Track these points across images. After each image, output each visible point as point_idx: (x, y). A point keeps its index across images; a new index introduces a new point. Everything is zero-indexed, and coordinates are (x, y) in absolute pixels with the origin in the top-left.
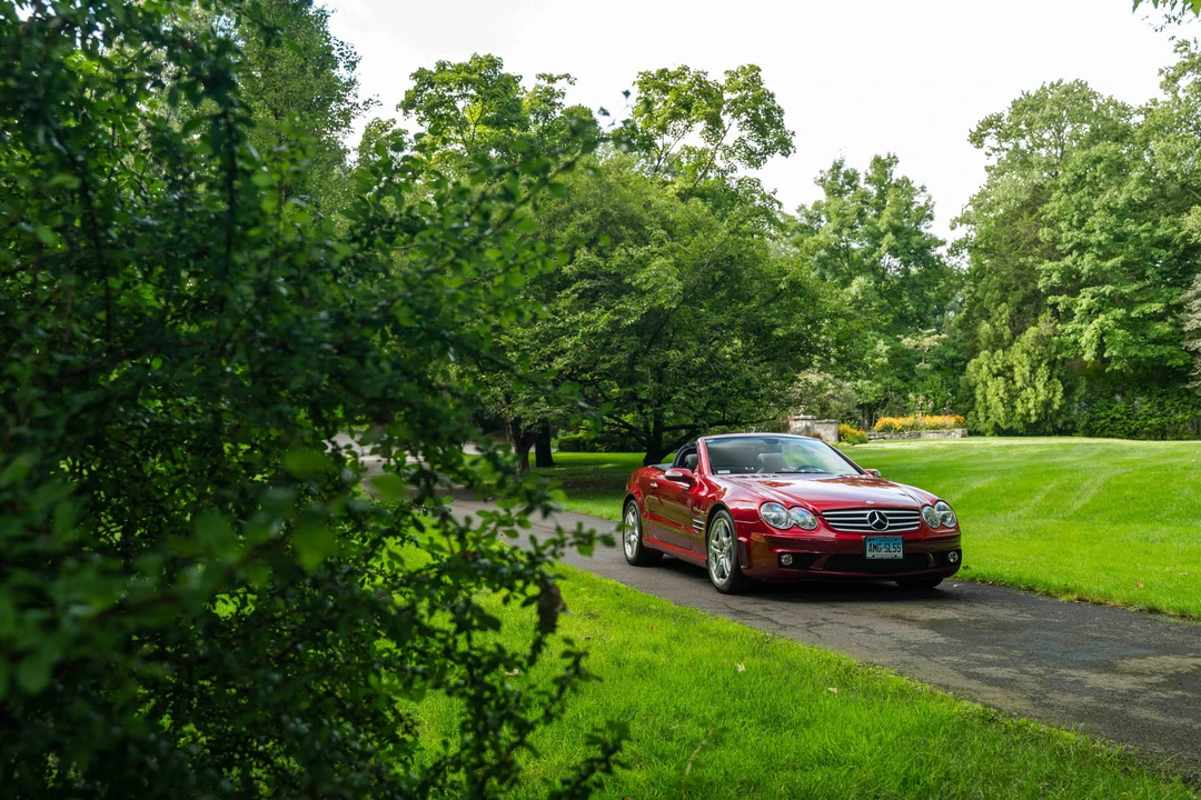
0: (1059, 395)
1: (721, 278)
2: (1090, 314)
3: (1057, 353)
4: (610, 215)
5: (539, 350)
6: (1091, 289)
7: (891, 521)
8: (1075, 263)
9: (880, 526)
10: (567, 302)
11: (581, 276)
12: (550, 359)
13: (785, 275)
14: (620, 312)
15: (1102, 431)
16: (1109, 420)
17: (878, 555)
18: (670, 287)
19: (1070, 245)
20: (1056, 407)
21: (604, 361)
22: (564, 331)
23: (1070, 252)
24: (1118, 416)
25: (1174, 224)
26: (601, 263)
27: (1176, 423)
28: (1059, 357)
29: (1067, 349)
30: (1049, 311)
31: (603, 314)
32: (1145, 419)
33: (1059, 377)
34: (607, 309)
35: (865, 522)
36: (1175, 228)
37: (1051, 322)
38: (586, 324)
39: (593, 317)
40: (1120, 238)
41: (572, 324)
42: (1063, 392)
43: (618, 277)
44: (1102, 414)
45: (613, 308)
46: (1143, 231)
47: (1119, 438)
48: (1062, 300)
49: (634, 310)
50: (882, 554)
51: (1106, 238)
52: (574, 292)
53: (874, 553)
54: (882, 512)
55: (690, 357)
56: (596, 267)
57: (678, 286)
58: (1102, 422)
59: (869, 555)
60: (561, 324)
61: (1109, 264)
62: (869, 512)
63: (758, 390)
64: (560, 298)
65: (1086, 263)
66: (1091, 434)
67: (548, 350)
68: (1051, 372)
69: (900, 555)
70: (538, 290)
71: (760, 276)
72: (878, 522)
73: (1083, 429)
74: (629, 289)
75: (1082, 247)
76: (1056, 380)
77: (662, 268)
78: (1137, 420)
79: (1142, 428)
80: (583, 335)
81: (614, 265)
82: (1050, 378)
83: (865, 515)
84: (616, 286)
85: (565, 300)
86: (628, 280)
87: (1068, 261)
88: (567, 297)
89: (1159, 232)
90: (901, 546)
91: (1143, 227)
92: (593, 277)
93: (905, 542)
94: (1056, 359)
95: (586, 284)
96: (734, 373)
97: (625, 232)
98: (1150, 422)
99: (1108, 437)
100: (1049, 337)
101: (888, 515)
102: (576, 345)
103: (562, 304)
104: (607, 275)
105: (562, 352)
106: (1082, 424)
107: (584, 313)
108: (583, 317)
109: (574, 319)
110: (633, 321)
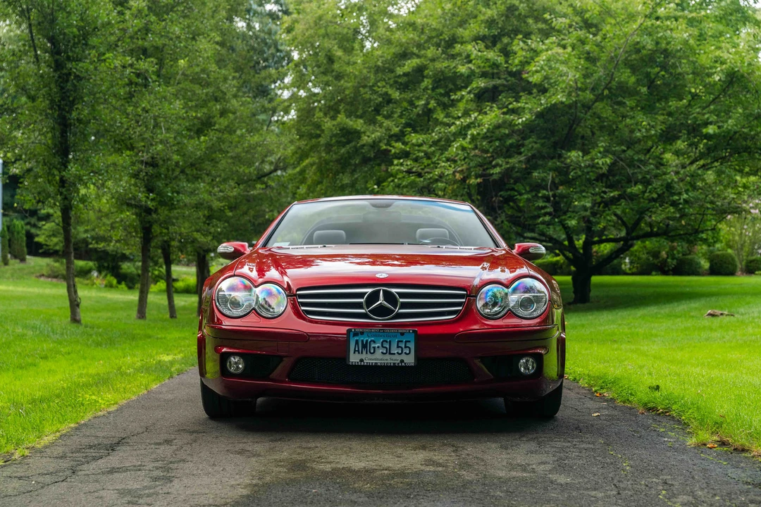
4: (517, 9)
7: (404, 306)
9: (381, 311)
11: (479, 75)
13: (722, 63)
14: (513, 111)
17: (369, 359)
26: (503, 61)
35: (359, 306)
43: (517, 74)
45: (506, 106)
49: (529, 108)
50: (377, 357)
52: (469, 92)
53: (364, 356)
54: (394, 290)
56: (495, 65)
59: (354, 358)
62: (369, 290)
69: (410, 360)
72: (381, 306)
74: (528, 87)
80: (473, 138)
81: (515, 62)
83: (361, 295)
84: (517, 84)
86: (524, 75)
88: (463, 98)
90: (412, 345)
92: (491, 75)
93: (419, 339)
95: (481, 83)
96: (656, 176)
97: (534, 26)
101: (402, 295)
104: (508, 73)
107: (476, 114)
108: (476, 118)
109: (466, 122)
110: (524, 119)
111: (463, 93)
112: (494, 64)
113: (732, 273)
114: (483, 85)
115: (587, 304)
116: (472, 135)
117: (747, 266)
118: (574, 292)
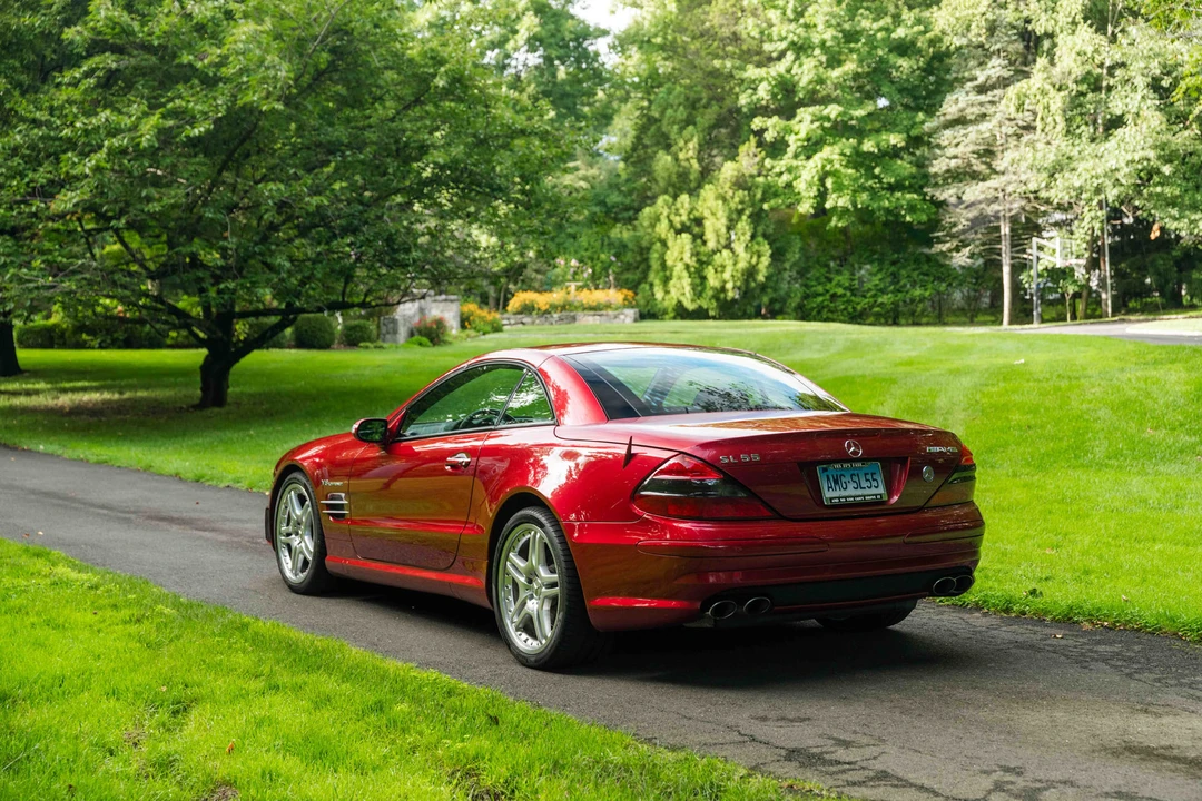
0: (765, 260)
1: (331, 63)
2: (811, 147)
3: (763, 200)
5: (22, 175)
6: (811, 109)
8: (789, 71)
10: (76, 94)
11: (97, 46)
12: (47, 192)
13: (442, 62)
14: (175, 114)
15: (819, 312)
16: (828, 297)
18: (271, 73)
19: (782, 45)
20: (761, 278)
21: (149, 199)
22: (71, 144)
23: (782, 55)
24: (840, 291)
25: (919, 21)
26: (136, 26)
27: (912, 301)
28: (766, 206)
29: (776, 195)
30: (753, 140)
31: (146, 115)
32: (874, 296)
33: (765, 236)
34: (153, 107)
36: (922, 28)
37: (755, 156)
38: (113, 132)
39: (127, 122)
40: (851, 37)
41: (86, 132)
42: (772, 256)
43: (165, 52)
44: (820, 289)
45: (163, 105)
46: (880, 30)
47: (841, 321)
48: (772, 126)
49: (203, 111)
51: (835, 38)
52: (87, 75)
55: (299, 197)
56: (127, 32)
57: (284, 71)
58: (821, 299)
60: (67, 132)
61: (836, 73)
63: (408, 251)
64: (58, 85)
65: (805, 72)
66: (804, 314)
67: (41, 176)
68: (755, 228)
70: (14, 69)
71: (397, 62)
73: (795, 309)
74: (188, 74)
75: (801, 49)
76: (760, 239)
77: (254, 38)
78: (864, 297)
79: (871, 307)
80: (111, 152)
81: (156, 30)
82: (753, 237)
84: (164, 68)
85: (70, 87)
86: (186, 58)
87: (780, 67)
88: (75, 84)
89: (900, 32)
91: (881, 23)
92: (118, 50)
94: (762, 209)
95: (109, 61)
98: (880, 300)
99: (827, 320)
100: (752, 176)
102: (98, 169)
103: (62, 96)
104: (146, 47)
105: (69, 181)
106: (794, 302)
107: (108, 112)
108: (107, 120)
109: (91, 123)
110: (202, 129)
111: (77, 75)
112: (123, 31)
113: (326, 346)
114: (114, 65)
115: (226, 408)
116: (110, 149)
117: (347, 336)
118: (202, 389)
